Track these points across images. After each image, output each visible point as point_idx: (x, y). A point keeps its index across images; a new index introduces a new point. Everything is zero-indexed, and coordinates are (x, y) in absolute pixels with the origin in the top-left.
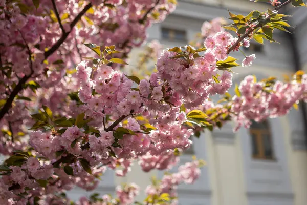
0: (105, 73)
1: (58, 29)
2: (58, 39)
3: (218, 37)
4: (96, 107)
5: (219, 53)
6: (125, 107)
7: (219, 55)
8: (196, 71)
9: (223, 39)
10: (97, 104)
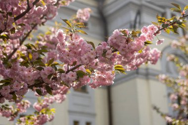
0: (76, 38)
1: (25, 5)
2: (24, 11)
3: (150, 28)
4: (68, 57)
5: (149, 36)
6: (86, 59)
7: (149, 38)
8: (135, 45)
9: (152, 29)
10: (68, 55)
